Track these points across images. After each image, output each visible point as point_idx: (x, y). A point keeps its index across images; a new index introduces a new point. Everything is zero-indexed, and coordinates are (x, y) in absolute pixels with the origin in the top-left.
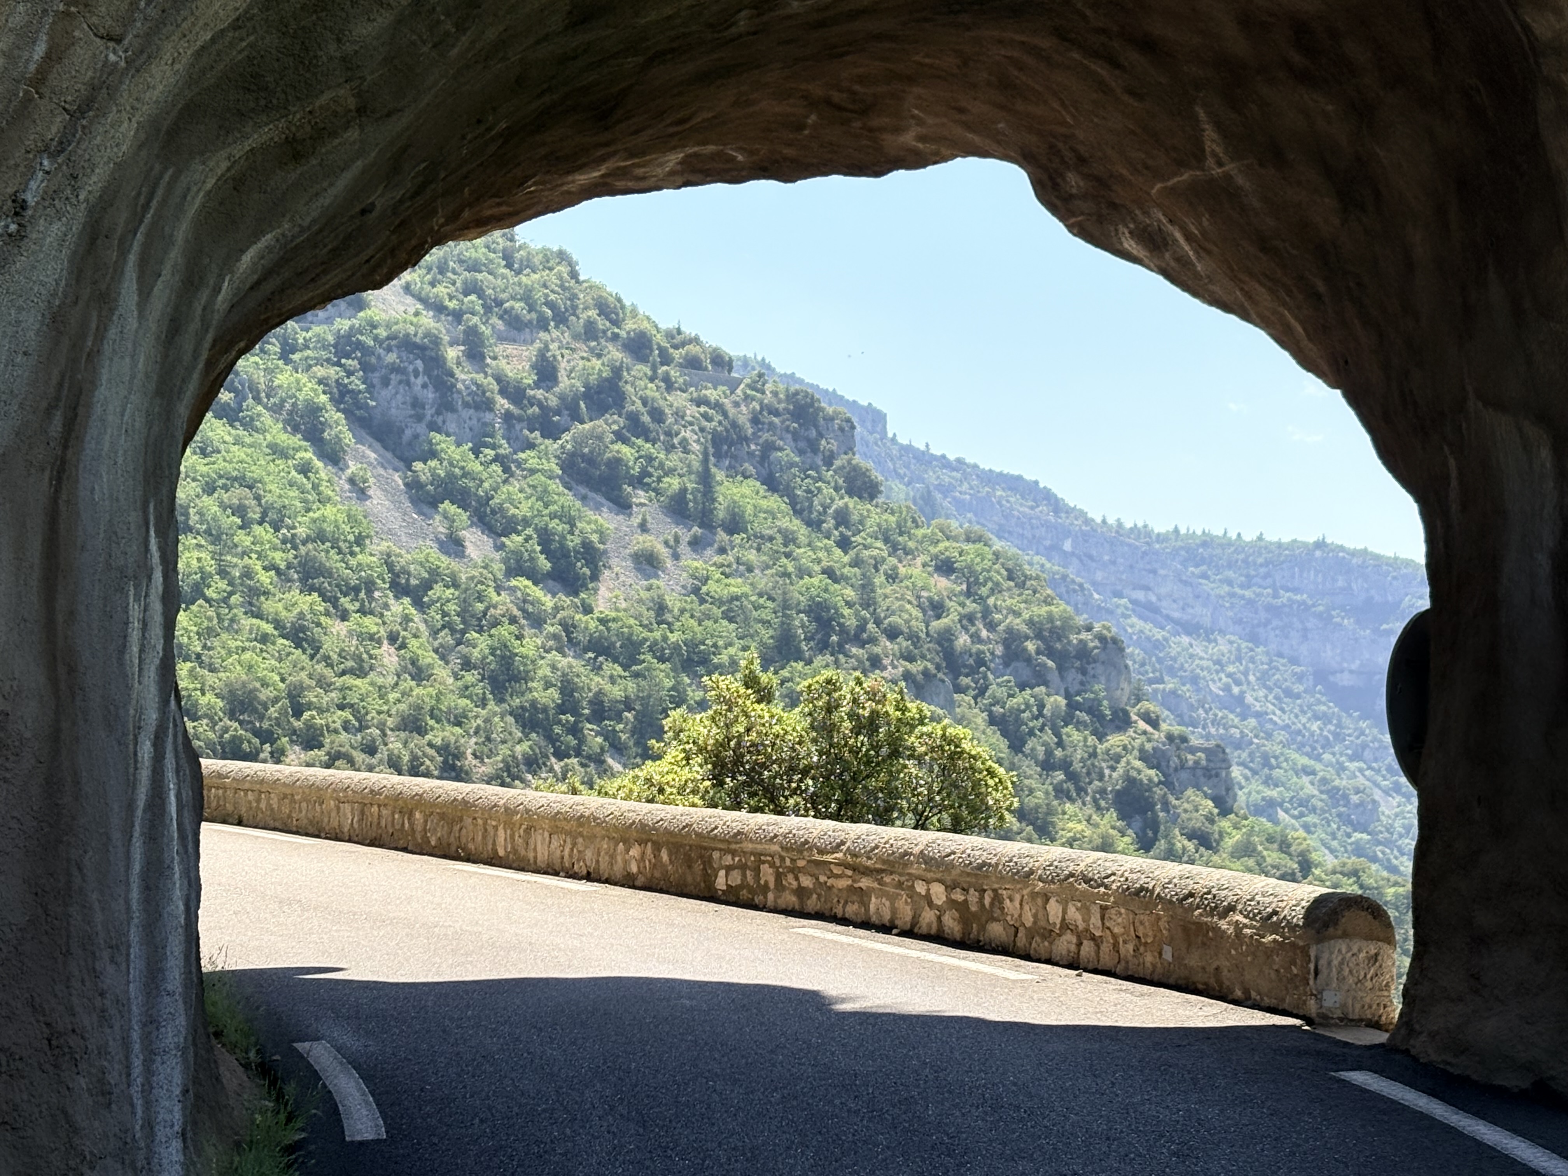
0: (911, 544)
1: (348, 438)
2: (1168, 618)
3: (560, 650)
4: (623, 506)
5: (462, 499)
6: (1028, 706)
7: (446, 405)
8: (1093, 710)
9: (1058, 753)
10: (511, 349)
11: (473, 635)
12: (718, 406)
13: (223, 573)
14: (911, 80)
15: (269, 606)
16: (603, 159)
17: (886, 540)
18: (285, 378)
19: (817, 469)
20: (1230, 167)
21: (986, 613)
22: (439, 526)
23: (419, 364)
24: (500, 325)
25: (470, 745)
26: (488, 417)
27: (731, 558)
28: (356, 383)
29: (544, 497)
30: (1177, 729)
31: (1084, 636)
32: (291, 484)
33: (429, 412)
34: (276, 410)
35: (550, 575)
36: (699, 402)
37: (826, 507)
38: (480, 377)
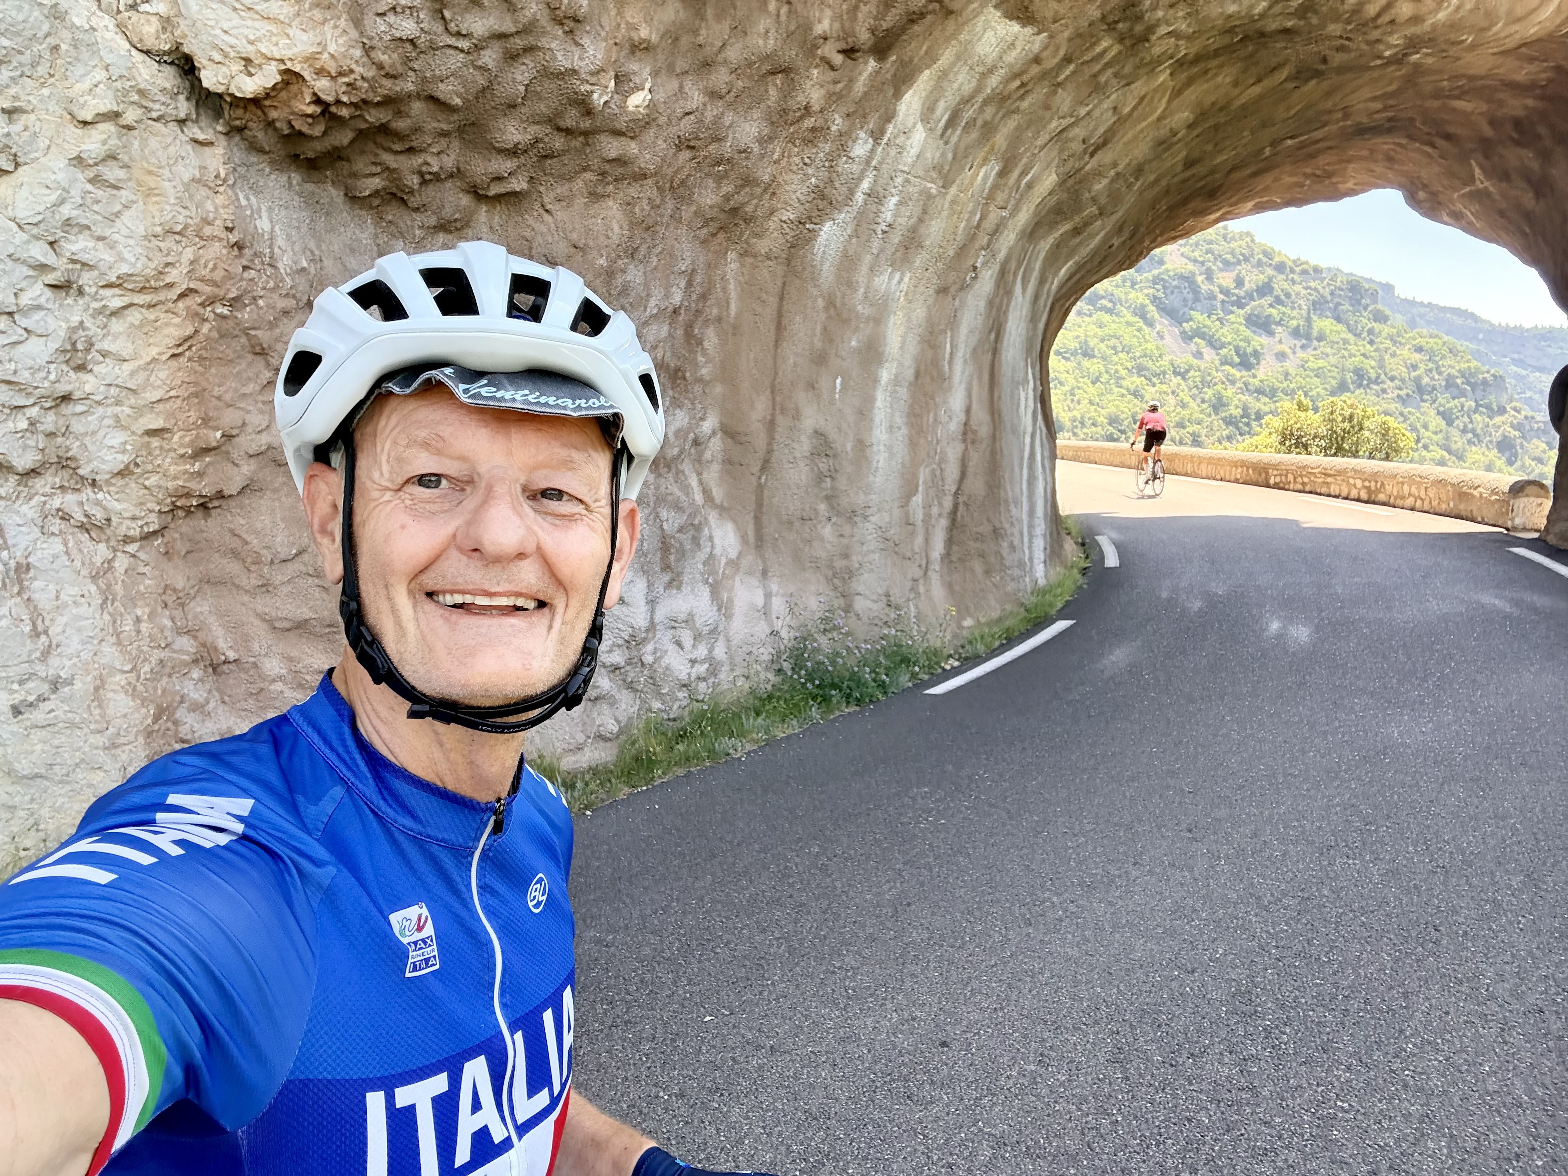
0: (1403, 341)
1: (1157, 316)
2: (1530, 365)
3: (1243, 394)
4: (1271, 333)
5: (1202, 336)
6: (1456, 407)
7: (1197, 300)
8: (1488, 407)
9: (1470, 426)
10: (1225, 274)
11: (1206, 389)
12: (1316, 289)
13: (1107, 372)
14: (1349, 161)
15: (1124, 383)
16: (1219, 210)
17: (1391, 340)
18: (1132, 295)
19: (1359, 312)
20: (1487, 184)
21: (1438, 368)
22: (1193, 347)
23: (1186, 284)
24: (1221, 265)
25: (1204, 432)
26: (1214, 302)
27: (1319, 352)
28: (1161, 294)
29: (1237, 332)
30: (1530, 414)
31: (1486, 375)
32: (1134, 336)
33: (1190, 303)
34: (1128, 308)
35: (1239, 364)
36: (1306, 288)
37: (1363, 328)
38: (1211, 287)
